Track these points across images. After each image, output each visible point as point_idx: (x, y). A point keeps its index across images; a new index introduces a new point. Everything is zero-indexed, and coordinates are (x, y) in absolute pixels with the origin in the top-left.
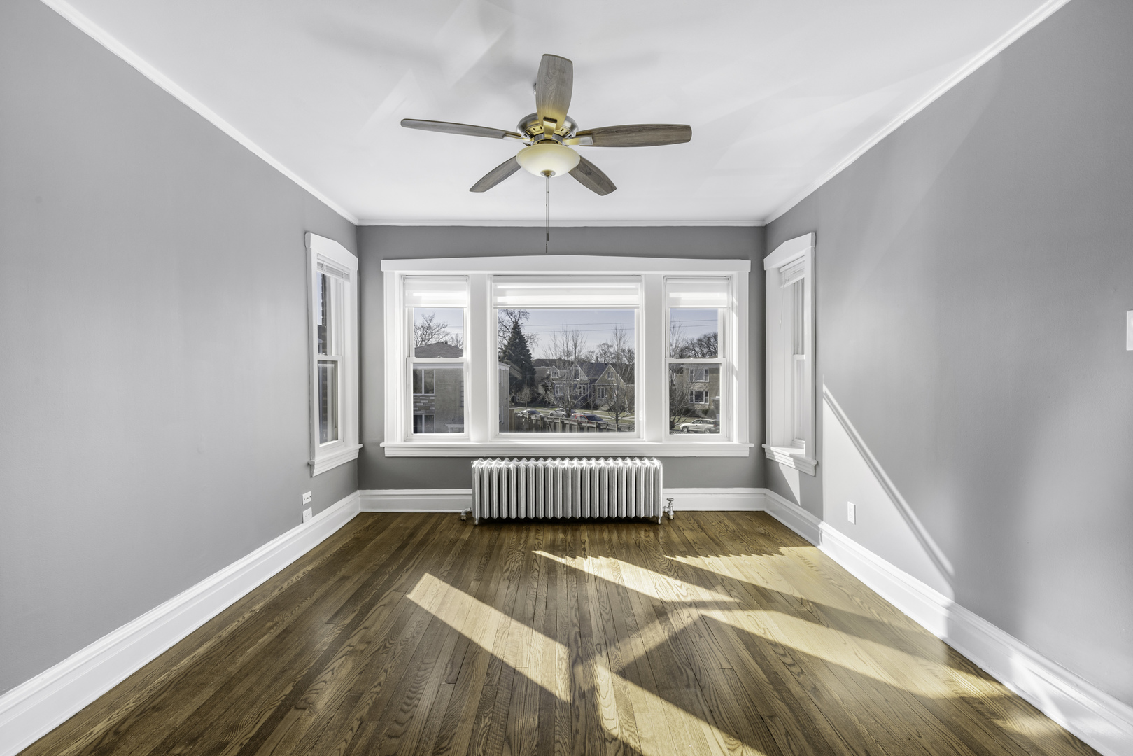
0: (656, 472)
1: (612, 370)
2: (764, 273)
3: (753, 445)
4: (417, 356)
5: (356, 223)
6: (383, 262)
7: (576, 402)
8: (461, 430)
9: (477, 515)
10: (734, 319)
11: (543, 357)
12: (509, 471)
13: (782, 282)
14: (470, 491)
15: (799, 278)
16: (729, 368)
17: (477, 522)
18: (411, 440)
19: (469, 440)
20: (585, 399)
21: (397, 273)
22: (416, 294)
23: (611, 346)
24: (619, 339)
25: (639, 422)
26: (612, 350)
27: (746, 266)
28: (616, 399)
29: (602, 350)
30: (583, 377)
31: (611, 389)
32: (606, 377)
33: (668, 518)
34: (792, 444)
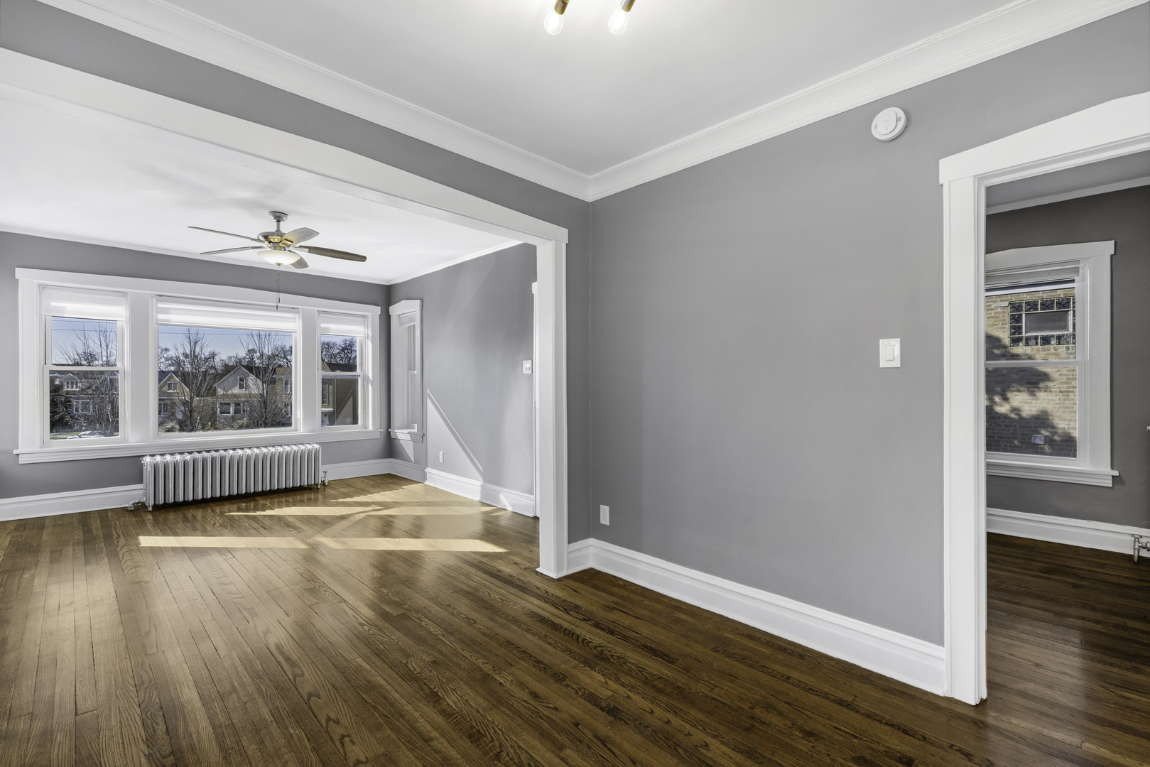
0: (316, 451)
2: (389, 317)
3: (382, 430)
6: (17, 270)
8: (118, 433)
9: (150, 502)
10: (369, 345)
13: (401, 324)
15: (412, 324)
16: (365, 378)
17: (150, 509)
19: (127, 441)
22: (56, 303)
25: (296, 418)
27: (377, 310)
33: (325, 485)
34: (408, 427)
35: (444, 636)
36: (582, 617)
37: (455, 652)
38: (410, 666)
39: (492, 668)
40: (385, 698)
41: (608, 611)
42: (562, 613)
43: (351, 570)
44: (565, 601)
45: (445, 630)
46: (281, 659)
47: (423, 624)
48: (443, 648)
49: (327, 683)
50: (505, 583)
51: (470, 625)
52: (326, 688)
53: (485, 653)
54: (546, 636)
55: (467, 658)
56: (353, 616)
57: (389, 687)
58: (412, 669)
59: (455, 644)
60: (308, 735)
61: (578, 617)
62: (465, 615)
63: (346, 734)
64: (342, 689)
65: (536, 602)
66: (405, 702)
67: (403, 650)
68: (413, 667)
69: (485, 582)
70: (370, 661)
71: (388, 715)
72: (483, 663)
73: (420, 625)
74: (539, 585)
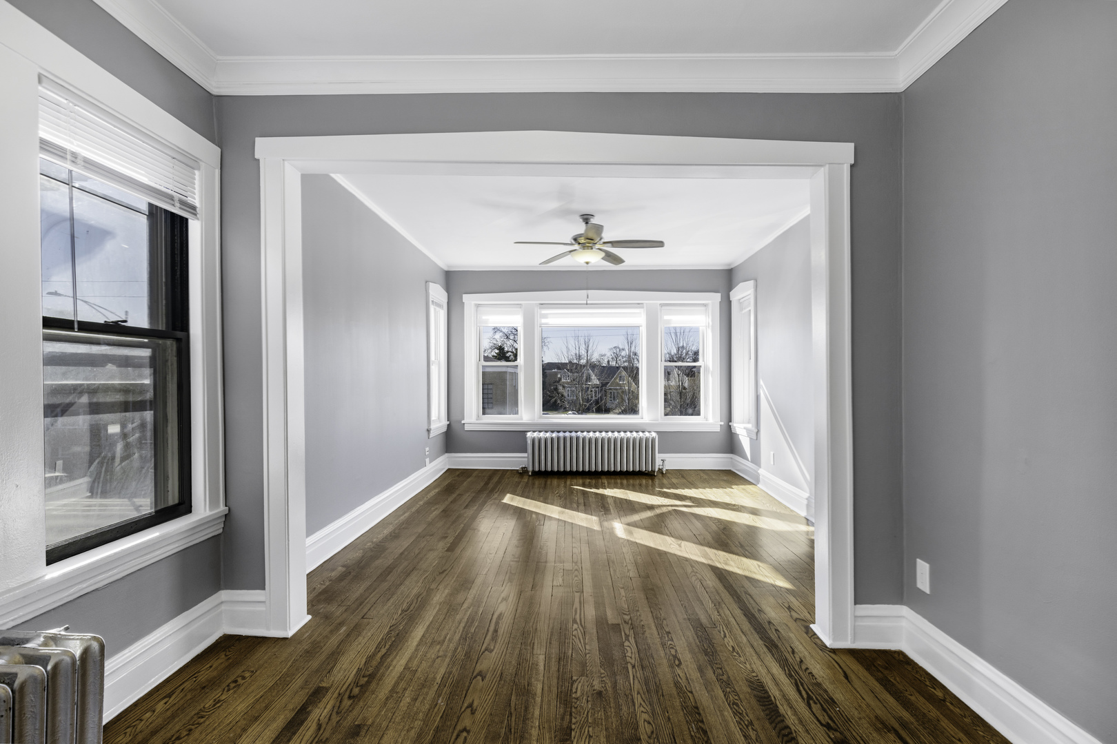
0: (653, 440)
1: (624, 373)
3: (722, 423)
4: (485, 361)
5: (446, 269)
6: (465, 296)
7: (588, 404)
8: (517, 413)
9: (530, 469)
10: (710, 334)
11: (555, 361)
12: (552, 439)
13: (741, 309)
14: (525, 455)
15: (748, 309)
17: (530, 474)
18: (481, 419)
19: (522, 419)
20: (597, 402)
21: (473, 302)
22: (484, 317)
23: (623, 349)
24: (630, 343)
25: (642, 407)
26: (623, 353)
27: (717, 297)
28: (627, 401)
29: (614, 353)
30: (595, 381)
31: (623, 392)
32: (618, 380)
33: (662, 473)
34: (745, 422)
35: (634, 667)
36: (826, 719)
37: (628, 692)
38: (575, 686)
39: (649, 733)
40: (526, 709)
41: (877, 730)
42: (800, 700)
43: (613, 562)
44: (819, 685)
45: (641, 659)
46: (492, 629)
47: (627, 643)
48: (620, 680)
49: (500, 668)
50: (755, 629)
51: (671, 666)
52: (495, 673)
53: (658, 710)
54: (751, 723)
55: (634, 705)
56: (576, 609)
57: (538, 700)
58: (574, 690)
59: (636, 681)
60: (446, 711)
61: (821, 718)
62: (676, 651)
63: (468, 728)
64: (505, 681)
65: (776, 669)
66: (537, 724)
67: (583, 665)
68: (577, 688)
69: (732, 620)
70: (549, 663)
71: (513, 730)
72: (645, 720)
73: (622, 645)
74: (799, 647)
